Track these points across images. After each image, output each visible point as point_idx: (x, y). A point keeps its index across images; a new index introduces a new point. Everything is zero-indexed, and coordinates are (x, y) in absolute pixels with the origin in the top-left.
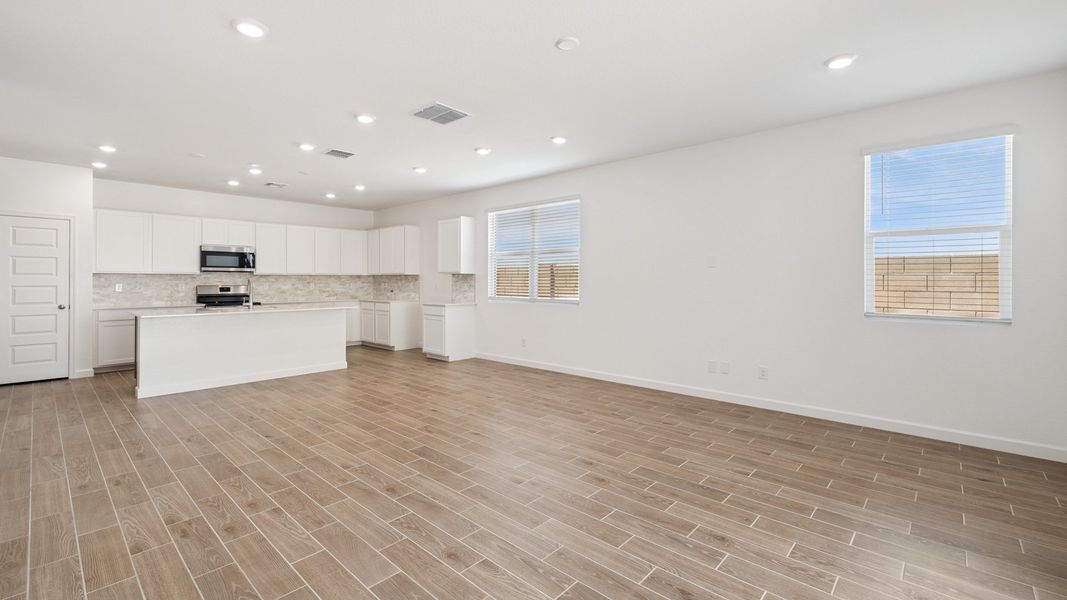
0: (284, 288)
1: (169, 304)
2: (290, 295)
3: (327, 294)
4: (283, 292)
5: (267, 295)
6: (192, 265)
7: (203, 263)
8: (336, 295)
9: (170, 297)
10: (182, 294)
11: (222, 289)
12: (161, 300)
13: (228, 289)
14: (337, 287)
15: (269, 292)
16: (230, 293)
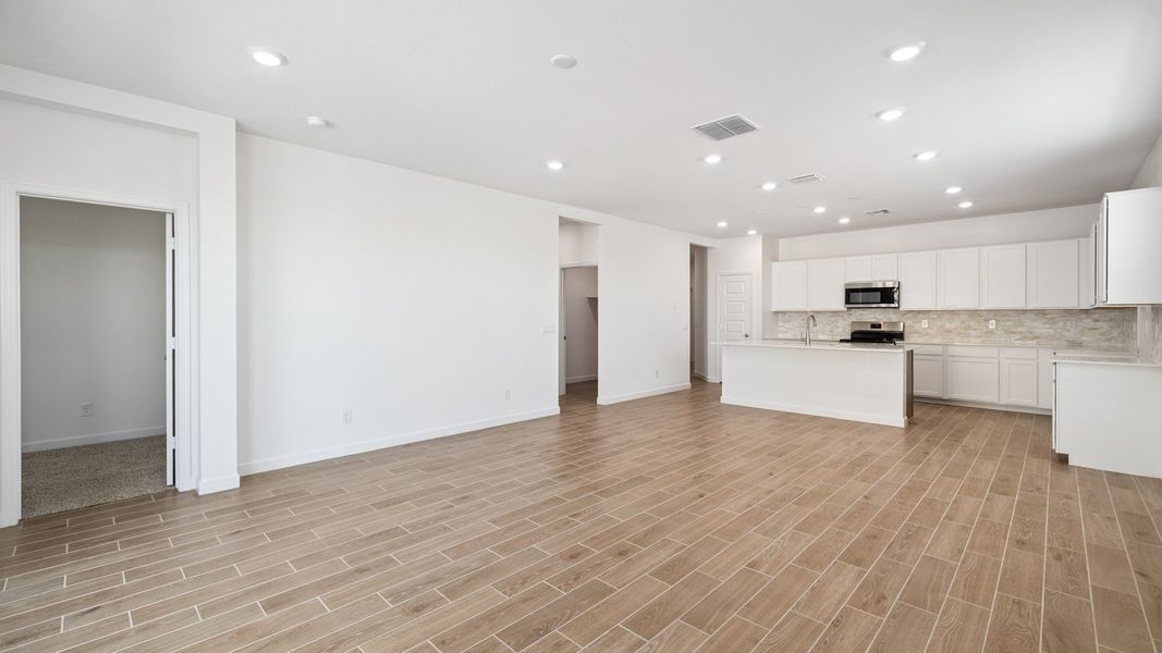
0: (948, 326)
1: (830, 338)
2: (959, 334)
3: (1018, 336)
4: (949, 331)
5: (927, 334)
6: (838, 302)
7: (848, 301)
8: (1038, 337)
9: (831, 331)
10: (841, 330)
11: (873, 326)
12: (824, 334)
13: (879, 326)
14: (1041, 328)
15: (930, 331)
16: (882, 329)
